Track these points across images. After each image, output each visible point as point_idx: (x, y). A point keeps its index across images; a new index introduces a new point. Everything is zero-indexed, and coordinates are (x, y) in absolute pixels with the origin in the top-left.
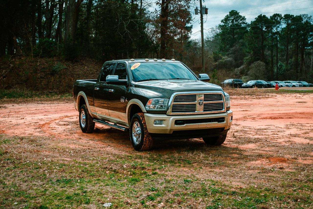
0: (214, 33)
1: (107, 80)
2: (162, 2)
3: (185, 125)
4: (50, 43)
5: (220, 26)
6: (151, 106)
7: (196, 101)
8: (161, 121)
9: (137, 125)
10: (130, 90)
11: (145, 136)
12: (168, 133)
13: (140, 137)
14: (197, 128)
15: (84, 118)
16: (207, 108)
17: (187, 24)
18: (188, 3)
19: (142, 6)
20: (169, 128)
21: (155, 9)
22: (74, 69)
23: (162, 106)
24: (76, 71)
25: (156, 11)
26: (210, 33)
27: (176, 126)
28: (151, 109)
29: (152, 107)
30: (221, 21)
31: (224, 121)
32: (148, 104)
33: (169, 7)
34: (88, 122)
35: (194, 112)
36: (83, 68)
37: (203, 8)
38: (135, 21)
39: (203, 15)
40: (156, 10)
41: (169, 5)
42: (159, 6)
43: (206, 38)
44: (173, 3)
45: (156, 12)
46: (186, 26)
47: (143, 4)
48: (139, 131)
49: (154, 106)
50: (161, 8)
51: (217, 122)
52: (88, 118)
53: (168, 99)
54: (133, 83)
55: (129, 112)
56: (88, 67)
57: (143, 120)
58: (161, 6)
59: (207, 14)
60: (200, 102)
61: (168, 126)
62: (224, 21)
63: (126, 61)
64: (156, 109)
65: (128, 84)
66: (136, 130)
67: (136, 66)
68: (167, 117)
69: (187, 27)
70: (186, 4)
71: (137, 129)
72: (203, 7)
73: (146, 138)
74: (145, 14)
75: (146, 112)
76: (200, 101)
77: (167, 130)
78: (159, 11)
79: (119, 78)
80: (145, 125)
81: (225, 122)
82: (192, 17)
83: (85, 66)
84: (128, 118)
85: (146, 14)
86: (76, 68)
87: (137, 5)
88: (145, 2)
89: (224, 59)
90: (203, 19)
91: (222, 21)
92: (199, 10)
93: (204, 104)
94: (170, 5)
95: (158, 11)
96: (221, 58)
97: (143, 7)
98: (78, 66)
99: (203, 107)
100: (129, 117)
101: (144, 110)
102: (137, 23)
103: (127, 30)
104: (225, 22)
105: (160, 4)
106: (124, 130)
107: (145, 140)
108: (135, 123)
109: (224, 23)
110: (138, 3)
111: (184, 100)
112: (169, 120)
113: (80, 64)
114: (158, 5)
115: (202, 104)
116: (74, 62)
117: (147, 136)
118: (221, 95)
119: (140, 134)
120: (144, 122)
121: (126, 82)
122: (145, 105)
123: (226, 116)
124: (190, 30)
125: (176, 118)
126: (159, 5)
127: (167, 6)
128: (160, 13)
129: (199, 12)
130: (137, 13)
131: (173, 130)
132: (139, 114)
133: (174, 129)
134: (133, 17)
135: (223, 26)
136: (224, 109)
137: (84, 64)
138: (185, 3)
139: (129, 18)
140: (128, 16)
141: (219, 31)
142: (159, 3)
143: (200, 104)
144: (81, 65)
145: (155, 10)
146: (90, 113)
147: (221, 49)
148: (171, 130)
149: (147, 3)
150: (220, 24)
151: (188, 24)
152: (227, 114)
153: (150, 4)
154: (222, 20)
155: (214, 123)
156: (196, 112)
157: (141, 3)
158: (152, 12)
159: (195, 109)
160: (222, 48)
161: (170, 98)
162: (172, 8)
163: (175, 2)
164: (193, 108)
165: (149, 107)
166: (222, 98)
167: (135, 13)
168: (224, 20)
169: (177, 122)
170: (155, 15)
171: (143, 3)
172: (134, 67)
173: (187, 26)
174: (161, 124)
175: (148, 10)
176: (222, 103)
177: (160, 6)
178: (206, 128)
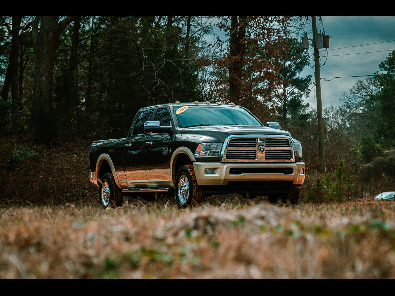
0: (364, 93)
1: (145, 126)
2: (232, 23)
3: (242, 174)
4: (3, 107)
5: (377, 77)
6: (202, 152)
7: (256, 147)
8: (213, 170)
9: (184, 180)
10: (175, 138)
11: (194, 190)
12: (221, 183)
13: (188, 193)
14: (257, 179)
15: (108, 191)
16: (270, 155)
17: (297, 74)
18: (286, 25)
19: (190, 32)
20: (223, 177)
21: (218, 38)
22: (51, 159)
23: (214, 152)
24: (55, 164)
25: (218, 42)
26: (354, 93)
27: (231, 175)
28: (201, 156)
29: (203, 154)
30: (380, 65)
31: (291, 172)
32: (197, 150)
33: (247, 34)
34: (114, 196)
35: (253, 160)
36: (70, 157)
37: (318, 35)
38: (174, 62)
39: (319, 50)
40: (218, 40)
41: (246, 31)
42: (225, 33)
43: (344, 106)
44: (255, 26)
45: (219, 44)
46: (294, 78)
47: (192, 28)
48: (186, 187)
49: (204, 152)
50: (229, 36)
51: (282, 174)
52: (114, 190)
53: (222, 144)
54: (179, 129)
55: (174, 166)
56: (79, 156)
57: (191, 171)
58: (228, 31)
59: (328, 47)
60: (260, 148)
61: (221, 175)
62: (386, 65)
63: (169, 105)
64: (207, 156)
65: (173, 132)
66: (183, 186)
67: (183, 110)
68: (220, 165)
69: (297, 79)
70: (282, 28)
71: (184, 184)
72: (319, 33)
73: (195, 193)
74: (198, 50)
75: (195, 160)
76: (260, 146)
77: (220, 180)
78: (226, 42)
79: (161, 125)
80: (193, 177)
81: (293, 174)
82: (309, 57)
83: (73, 154)
84: (172, 174)
85: (200, 51)
86: (56, 157)
87: (179, 30)
88: (197, 25)
89: (387, 155)
90: (320, 57)
91: (382, 66)
92: (310, 39)
93: (266, 151)
94: (248, 31)
95: (223, 42)
96: (380, 153)
97: (193, 34)
98: (59, 154)
99: (265, 155)
100: (174, 173)
101: (193, 158)
102: (180, 67)
103: (159, 79)
104: (388, 67)
105: (228, 28)
106: (167, 191)
107: (194, 195)
108: (182, 178)
109: (386, 69)
110: (180, 26)
111: (241, 144)
112: (223, 168)
113: (63, 150)
114: (223, 30)
115: (263, 150)
116: (51, 146)
117: (196, 190)
118: (288, 140)
119: (187, 190)
120: (192, 174)
121: (169, 129)
122: (194, 152)
123: (294, 166)
124: (306, 86)
125: (232, 166)
126: (226, 31)
127: (242, 32)
128: (227, 45)
129: (310, 44)
130: (180, 47)
131: (228, 181)
132: (187, 166)
133: (229, 179)
134: (172, 53)
135: (385, 76)
136: (293, 158)
137: (71, 151)
138: (279, 25)
139: (164, 57)
140: (161, 52)
141: (376, 90)
142: (225, 26)
143: (261, 151)
144: (65, 152)
145: (216, 40)
146: (117, 182)
147: (381, 132)
148: (225, 180)
149: (201, 26)
150: (378, 72)
151: (299, 73)
152: (296, 165)
153: (207, 27)
154: (382, 63)
155: (279, 175)
156: (256, 159)
157: (189, 26)
158: (210, 45)
159: (255, 156)
160: (383, 129)
161: (224, 142)
162: (252, 37)
163: (259, 24)
164: (252, 155)
165: (199, 154)
166: (289, 145)
167: (176, 47)
168: (386, 63)
169: (233, 171)
170: (216, 50)
171: (191, 26)
172: (180, 111)
173: (299, 77)
174: (213, 173)
175: (203, 39)
176: (290, 151)
177: (227, 33)
178: (268, 179)
